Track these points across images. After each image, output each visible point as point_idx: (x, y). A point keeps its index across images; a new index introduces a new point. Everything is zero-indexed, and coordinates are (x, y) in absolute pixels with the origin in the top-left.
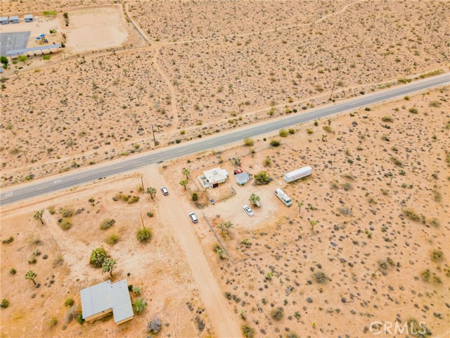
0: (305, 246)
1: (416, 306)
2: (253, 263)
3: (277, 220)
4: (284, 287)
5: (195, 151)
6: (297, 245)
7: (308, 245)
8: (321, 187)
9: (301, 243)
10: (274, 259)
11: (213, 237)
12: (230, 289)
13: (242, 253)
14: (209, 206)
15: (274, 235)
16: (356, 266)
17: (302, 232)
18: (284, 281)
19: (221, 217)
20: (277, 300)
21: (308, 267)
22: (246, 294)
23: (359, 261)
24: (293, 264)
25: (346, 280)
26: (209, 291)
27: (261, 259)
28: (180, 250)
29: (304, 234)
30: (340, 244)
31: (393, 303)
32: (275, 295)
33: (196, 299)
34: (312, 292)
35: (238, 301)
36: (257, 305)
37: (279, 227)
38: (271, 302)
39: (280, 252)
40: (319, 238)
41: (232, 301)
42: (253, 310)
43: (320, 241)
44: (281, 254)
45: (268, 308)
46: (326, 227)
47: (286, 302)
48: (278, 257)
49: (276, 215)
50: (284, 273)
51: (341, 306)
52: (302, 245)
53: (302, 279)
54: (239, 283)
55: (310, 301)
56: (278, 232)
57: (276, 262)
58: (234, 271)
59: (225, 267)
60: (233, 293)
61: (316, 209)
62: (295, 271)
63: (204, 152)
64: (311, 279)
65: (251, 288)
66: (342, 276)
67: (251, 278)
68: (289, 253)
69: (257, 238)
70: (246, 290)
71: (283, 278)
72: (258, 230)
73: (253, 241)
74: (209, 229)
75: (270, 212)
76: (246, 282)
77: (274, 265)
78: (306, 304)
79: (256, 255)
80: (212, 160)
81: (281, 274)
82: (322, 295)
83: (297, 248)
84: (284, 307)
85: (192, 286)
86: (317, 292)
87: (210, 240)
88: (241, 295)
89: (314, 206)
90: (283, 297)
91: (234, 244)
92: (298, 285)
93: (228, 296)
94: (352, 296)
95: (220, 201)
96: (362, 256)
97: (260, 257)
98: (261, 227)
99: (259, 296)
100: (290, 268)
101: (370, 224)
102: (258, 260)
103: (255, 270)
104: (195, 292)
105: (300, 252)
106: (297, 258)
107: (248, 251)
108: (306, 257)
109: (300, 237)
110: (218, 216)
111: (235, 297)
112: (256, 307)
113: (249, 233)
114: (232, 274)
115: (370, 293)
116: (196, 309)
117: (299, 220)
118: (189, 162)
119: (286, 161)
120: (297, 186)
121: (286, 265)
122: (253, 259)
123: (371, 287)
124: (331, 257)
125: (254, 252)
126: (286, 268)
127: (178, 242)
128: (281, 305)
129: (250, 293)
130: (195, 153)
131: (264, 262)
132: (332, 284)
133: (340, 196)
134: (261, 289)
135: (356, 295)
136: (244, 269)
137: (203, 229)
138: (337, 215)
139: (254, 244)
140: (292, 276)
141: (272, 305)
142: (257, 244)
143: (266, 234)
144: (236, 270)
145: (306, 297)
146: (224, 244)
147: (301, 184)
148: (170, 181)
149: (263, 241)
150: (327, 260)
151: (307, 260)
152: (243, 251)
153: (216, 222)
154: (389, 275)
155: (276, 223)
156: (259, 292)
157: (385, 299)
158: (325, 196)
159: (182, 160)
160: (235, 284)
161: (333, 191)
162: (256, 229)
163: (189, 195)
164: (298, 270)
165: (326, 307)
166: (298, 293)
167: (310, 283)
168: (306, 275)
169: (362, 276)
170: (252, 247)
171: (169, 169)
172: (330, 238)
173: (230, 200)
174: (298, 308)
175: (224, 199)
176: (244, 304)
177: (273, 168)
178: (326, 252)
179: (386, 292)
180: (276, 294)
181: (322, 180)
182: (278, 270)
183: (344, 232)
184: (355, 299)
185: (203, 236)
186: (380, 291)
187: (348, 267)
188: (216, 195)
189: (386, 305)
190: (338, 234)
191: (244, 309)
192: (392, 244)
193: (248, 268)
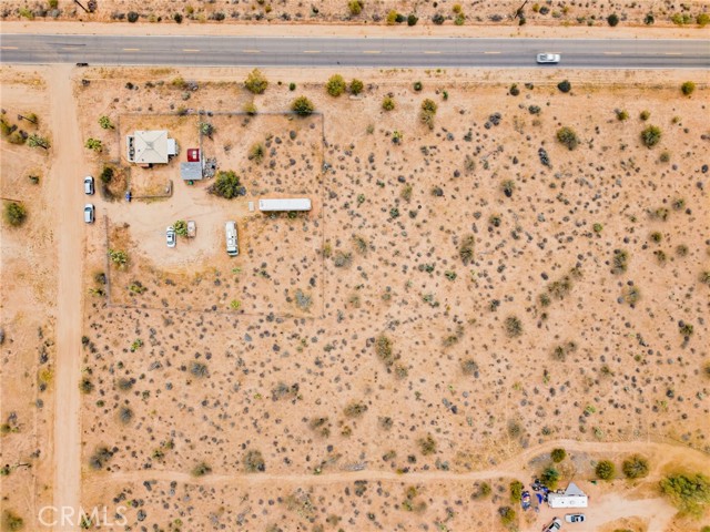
0: (211, 323)
1: (275, 443)
2: (135, 315)
3: (200, 270)
4: (153, 360)
5: (154, 61)
6: (201, 318)
7: (216, 324)
8: (306, 243)
9: (208, 317)
10: (161, 322)
11: (104, 257)
12: (92, 335)
13: (129, 297)
14: (123, 201)
15: (183, 291)
16: (251, 376)
17: (222, 302)
18: (157, 353)
19: (130, 229)
20: (135, 370)
21: (194, 350)
22: (107, 348)
23: (260, 370)
24: (180, 339)
25: (227, 384)
26: (69, 324)
27: (147, 315)
28: (55, 256)
29: (222, 306)
30: (256, 340)
31: (255, 430)
32: (137, 363)
33: (50, 328)
34: (179, 379)
35: (94, 351)
36: (112, 365)
37: (197, 282)
38: (127, 368)
39: (175, 316)
40: (237, 321)
41: (88, 348)
42: (105, 368)
43: (235, 326)
44: (175, 320)
45: (121, 373)
46: (259, 310)
47: (143, 377)
48: (168, 323)
49: (206, 261)
50: (163, 344)
51: (197, 407)
52: (209, 319)
53: (178, 361)
54: (105, 332)
55: (170, 386)
56: (191, 288)
57: (162, 328)
58: (106, 316)
59: (99, 306)
60: (93, 339)
61: (269, 277)
62: (177, 348)
63: (168, 72)
64: (187, 366)
65: (116, 343)
66: (225, 379)
67: (122, 332)
68: (185, 323)
69: (159, 285)
70: (109, 344)
71: (157, 349)
72: (167, 274)
73: (152, 287)
74: (104, 241)
75: (201, 252)
76: (114, 334)
77: (157, 329)
78: (162, 388)
79: (144, 306)
80: (170, 100)
81: (159, 344)
82: (188, 387)
83: (200, 321)
84: (138, 381)
85: (51, 311)
86: (184, 381)
87: (98, 259)
88: (100, 347)
89: (269, 270)
90: (144, 370)
91: (125, 279)
92: (169, 365)
93: (86, 341)
94: (218, 403)
95: (142, 199)
96: (269, 367)
97: (148, 311)
98: (175, 271)
99: (119, 357)
100: (173, 343)
101: (319, 332)
102: (143, 314)
103: (133, 326)
104: (52, 320)
105: (201, 328)
106: (190, 333)
107: (138, 298)
108: (202, 337)
109: (214, 308)
110: (127, 226)
111: (92, 345)
112: (108, 366)
113: (153, 272)
114: (103, 318)
115: (240, 409)
116: (45, 339)
117: (231, 282)
118: (130, 86)
119: (293, 163)
120: (271, 224)
121: (171, 337)
122: (137, 311)
123: (246, 404)
124: (232, 352)
125: (143, 302)
126: (168, 340)
127: (57, 243)
128: (137, 377)
129: (112, 348)
130: (151, 66)
131: (148, 321)
132: (208, 381)
133: (319, 269)
134: (125, 351)
135: (223, 403)
136: (120, 319)
137: (97, 237)
138: (289, 300)
139: (150, 291)
140: (169, 352)
141: (127, 372)
142: (154, 293)
143: (174, 285)
144: (110, 315)
145: (168, 381)
146: (112, 275)
147: (281, 223)
148: (85, 120)
149: (163, 292)
150: (223, 353)
151: (200, 342)
152: (131, 295)
153: (120, 235)
154: (278, 402)
155: (198, 274)
156: (121, 353)
157: (249, 423)
158: (297, 261)
159: (120, 75)
160: (100, 331)
161: (317, 257)
162: (166, 270)
163: (102, 164)
164: (181, 348)
165: (182, 400)
166: (163, 373)
167: (184, 368)
168: (187, 358)
169: (247, 389)
170: (146, 295)
171: (92, 91)
172: (251, 328)
173: (156, 205)
174: (152, 388)
175: (149, 198)
176: (98, 357)
177: (260, 169)
178: (230, 343)
179: (257, 416)
180: (140, 363)
181: (319, 229)
182: (158, 337)
183: (275, 327)
184: (219, 407)
185: (91, 249)
186: (251, 413)
187: (240, 372)
188: (140, 185)
189: (246, 428)
190: (266, 326)
191: (97, 362)
192: (319, 371)
193: (126, 319)
